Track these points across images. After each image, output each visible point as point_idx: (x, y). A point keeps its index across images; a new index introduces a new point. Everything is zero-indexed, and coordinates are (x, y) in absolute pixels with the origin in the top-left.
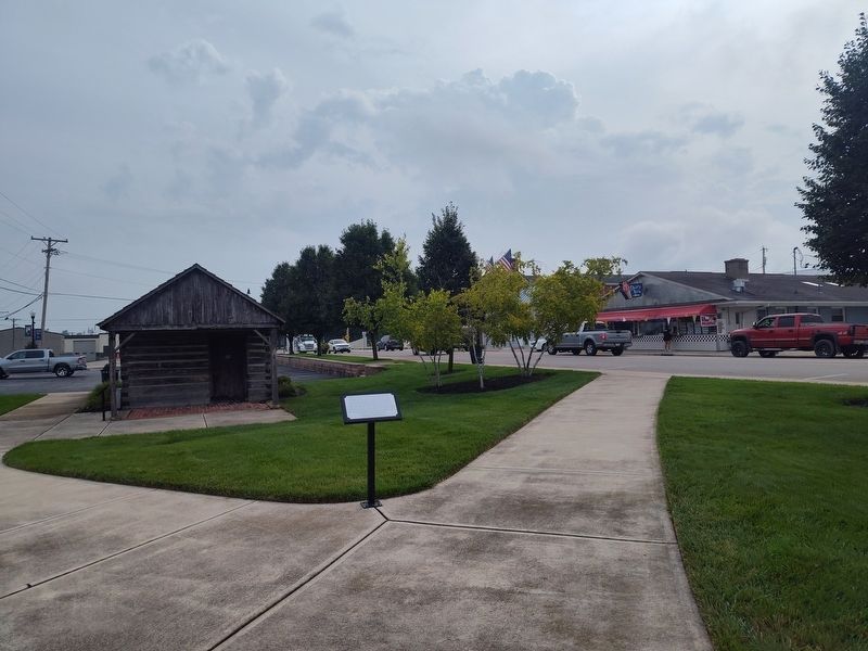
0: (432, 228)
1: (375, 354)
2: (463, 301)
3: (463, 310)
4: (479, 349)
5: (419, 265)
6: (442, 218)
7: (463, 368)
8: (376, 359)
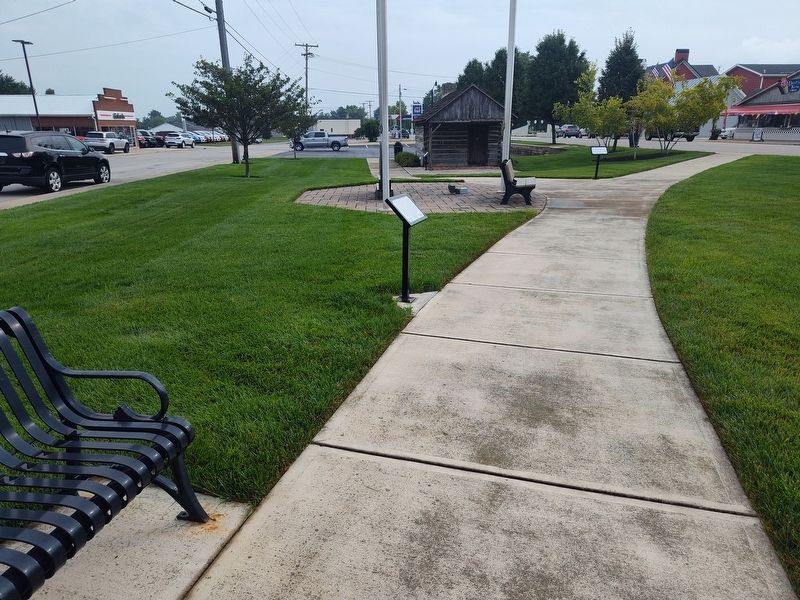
0: (614, 48)
1: (554, 140)
2: (630, 105)
3: (629, 112)
4: (637, 137)
5: (601, 75)
6: (622, 41)
7: (623, 149)
8: (554, 143)
